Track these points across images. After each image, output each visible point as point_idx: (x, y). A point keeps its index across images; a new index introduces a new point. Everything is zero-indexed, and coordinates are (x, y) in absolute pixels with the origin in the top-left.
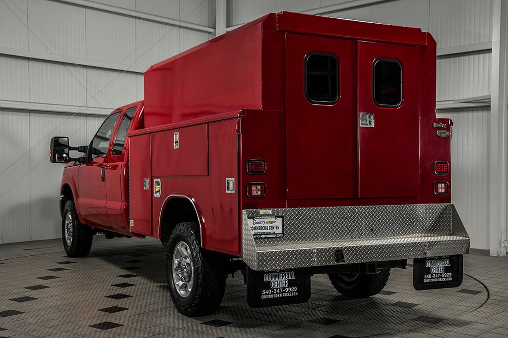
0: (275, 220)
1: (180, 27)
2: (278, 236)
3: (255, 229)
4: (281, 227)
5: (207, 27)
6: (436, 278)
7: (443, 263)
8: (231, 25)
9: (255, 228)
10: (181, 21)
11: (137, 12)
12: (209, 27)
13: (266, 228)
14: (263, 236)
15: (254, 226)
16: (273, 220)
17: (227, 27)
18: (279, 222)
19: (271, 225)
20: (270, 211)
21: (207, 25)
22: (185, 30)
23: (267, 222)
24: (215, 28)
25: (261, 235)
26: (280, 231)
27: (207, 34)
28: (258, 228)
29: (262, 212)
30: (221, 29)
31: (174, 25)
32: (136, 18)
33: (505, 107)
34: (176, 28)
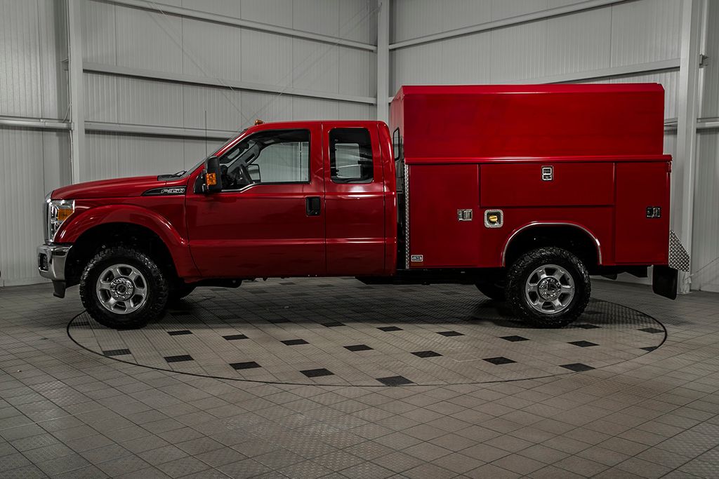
1: (339, 45)
5: (368, 44)
8: (394, 42)
10: (342, 39)
11: (295, 30)
12: (371, 45)
17: (389, 44)
24: (377, 46)
27: (368, 53)
30: (384, 47)
31: (334, 44)
32: (293, 36)
33: (693, 131)
34: (335, 47)
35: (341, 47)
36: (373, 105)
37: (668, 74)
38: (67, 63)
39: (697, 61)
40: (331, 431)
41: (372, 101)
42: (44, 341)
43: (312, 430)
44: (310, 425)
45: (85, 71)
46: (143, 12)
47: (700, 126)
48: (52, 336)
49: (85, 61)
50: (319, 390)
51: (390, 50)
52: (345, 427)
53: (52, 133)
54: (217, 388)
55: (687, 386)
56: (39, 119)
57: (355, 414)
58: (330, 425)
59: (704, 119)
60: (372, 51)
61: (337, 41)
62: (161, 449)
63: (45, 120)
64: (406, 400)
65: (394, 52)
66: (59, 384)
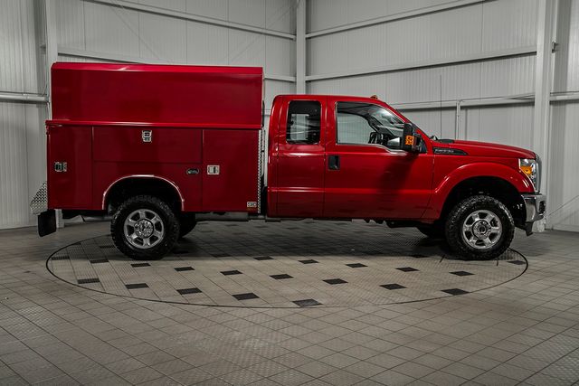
1: (266, 34)
8: (309, 32)
10: (267, 29)
11: (229, 22)
17: (306, 34)
21: (289, 33)
22: (270, 37)
24: (296, 35)
27: (289, 40)
30: (301, 36)
31: (261, 33)
32: (228, 27)
33: (547, 103)
34: (263, 36)
35: (267, 36)
36: (293, 83)
37: (528, 57)
38: (44, 48)
39: (550, 48)
40: (262, 344)
41: (292, 79)
43: (246, 344)
44: (245, 340)
45: (59, 54)
46: (108, 7)
47: (553, 99)
49: (59, 47)
50: (251, 311)
51: (307, 39)
52: (274, 342)
53: (33, 105)
54: (169, 311)
55: (545, 305)
56: (22, 93)
57: (281, 331)
58: (261, 340)
59: (556, 93)
60: (292, 39)
61: (264, 31)
62: (124, 361)
63: (27, 95)
64: (322, 319)
65: (309, 40)
66: (39, 309)
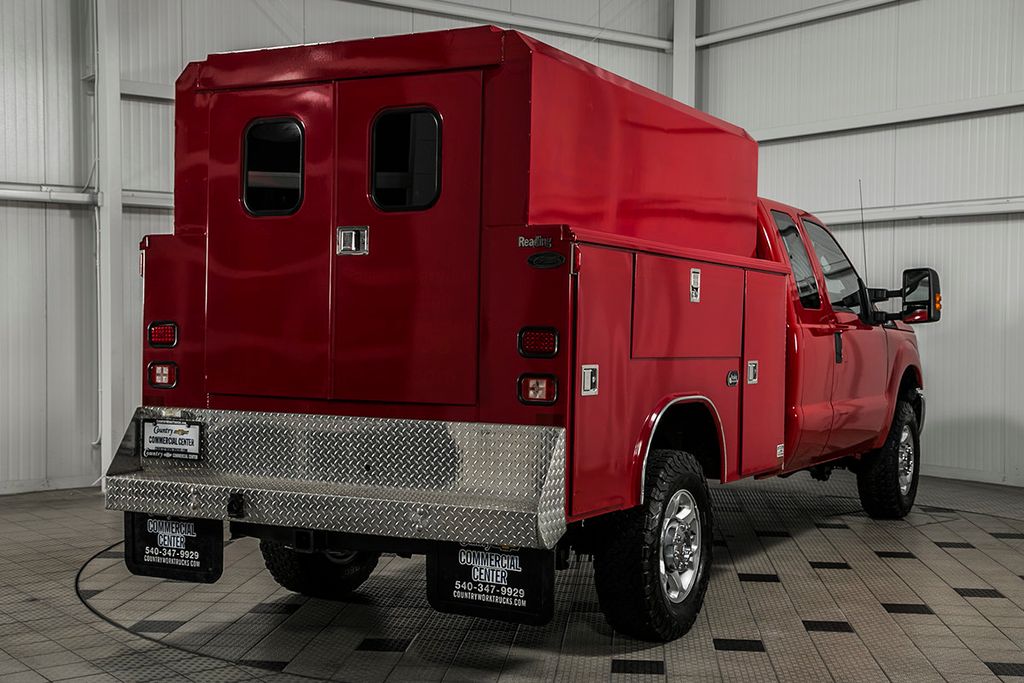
0: (188, 429)
1: (599, 40)
2: (191, 457)
3: (157, 442)
4: (196, 443)
5: (655, 38)
6: (484, 592)
7: (505, 562)
8: (705, 33)
9: (157, 440)
10: (603, 29)
11: (514, 14)
12: (659, 39)
13: (174, 441)
14: (168, 455)
15: (156, 435)
16: (184, 427)
17: (697, 37)
18: (193, 433)
19: (182, 437)
20: (178, 413)
21: (656, 35)
22: (609, 46)
23: (176, 432)
24: (672, 41)
25: (164, 452)
26: (194, 449)
27: (656, 54)
28: (161, 440)
29: (165, 413)
30: (685, 42)
31: (589, 39)
35: (603, 45)
38: (91, 82)
42: (31, 606)
45: (124, 96)
48: (45, 594)
49: (123, 81)
51: (699, 49)
53: (63, 211)
56: (40, 185)
60: (662, 50)
61: (594, 33)
63: (50, 188)
65: (705, 52)
